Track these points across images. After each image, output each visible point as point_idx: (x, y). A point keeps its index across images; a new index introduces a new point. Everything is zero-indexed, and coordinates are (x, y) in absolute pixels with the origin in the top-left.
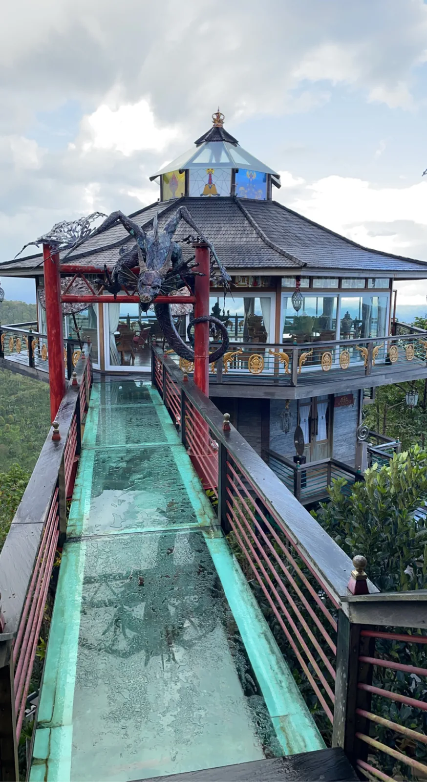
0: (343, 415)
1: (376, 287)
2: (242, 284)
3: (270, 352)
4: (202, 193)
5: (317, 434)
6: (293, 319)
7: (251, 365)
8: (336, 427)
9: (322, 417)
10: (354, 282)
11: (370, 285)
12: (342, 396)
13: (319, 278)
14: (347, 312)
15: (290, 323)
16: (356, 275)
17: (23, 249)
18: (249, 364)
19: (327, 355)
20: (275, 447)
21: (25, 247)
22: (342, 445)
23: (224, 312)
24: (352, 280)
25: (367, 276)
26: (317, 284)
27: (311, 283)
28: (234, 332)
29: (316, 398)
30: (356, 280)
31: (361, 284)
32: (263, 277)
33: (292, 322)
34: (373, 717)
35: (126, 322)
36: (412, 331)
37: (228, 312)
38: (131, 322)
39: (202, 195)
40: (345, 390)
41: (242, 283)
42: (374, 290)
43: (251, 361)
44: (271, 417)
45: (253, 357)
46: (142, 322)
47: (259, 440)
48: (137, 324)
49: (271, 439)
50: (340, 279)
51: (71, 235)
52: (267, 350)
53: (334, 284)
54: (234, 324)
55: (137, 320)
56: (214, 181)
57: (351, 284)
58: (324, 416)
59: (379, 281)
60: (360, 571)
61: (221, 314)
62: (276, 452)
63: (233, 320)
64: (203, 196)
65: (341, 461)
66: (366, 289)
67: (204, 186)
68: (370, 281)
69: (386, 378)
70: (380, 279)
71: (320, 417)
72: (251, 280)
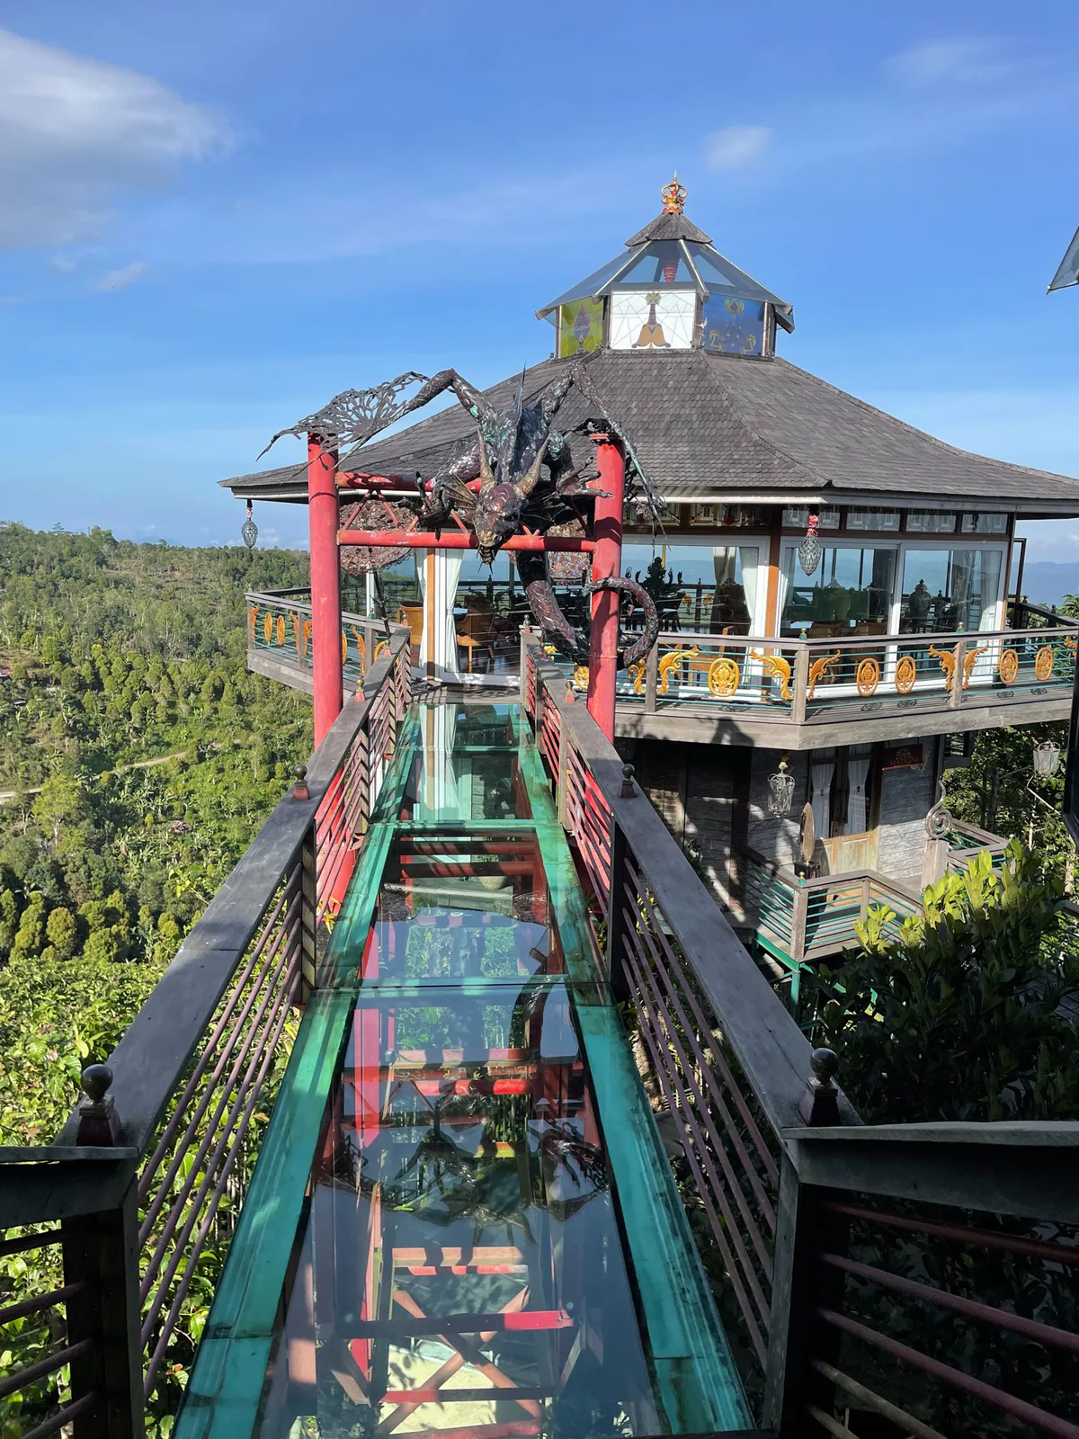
0: (901, 786)
1: (978, 531)
2: (704, 520)
3: (754, 655)
4: (635, 342)
5: (845, 820)
6: (811, 594)
7: (713, 678)
8: (885, 809)
9: (858, 788)
10: (932, 520)
11: (967, 527)
12: (899, 748)
13: (860, 509)
14: (922, 582)
15: (807, 602)
16: (935, 505)
17: (273, 442)
18: (710, 679)
19: (869, 665)
20: (759, 842)
21: (276, 438)
22: (896, 847)
23: (671, 576)
24: (927, 517)
25: (959, 507)
26: (856, 522)
27: (843, 521)
28: (694, 616)
29: (846, 748)
30: (936, 517)
31: (948, 525)
32: (744, 506)
33: (810, 599)
34: (835, 1374)
35: (485, 593)
36: (1053, 620)
37: (680, 575)
38: (495, 593)
39: (634, 346)
40: (903, 736)
41: (702, 518)
42: (974, 536)
43: (713, 671)
44: (752, 785)
45: (718, 664)
46: (516, 593)
47: (727, 828)
48: (507, 597)
49: (751, 827)
50: (903, 513)
51: (358, 415)
52: (749, 650)
53: (891, 523)
54: (694, 600)
55: (506, 588)
56: (659, 318)
57: (926, 524)
58: (863, 787)
59: (985, 519)
60: (824, 1079)
61: (666, 580)
62: (761, 852)
63: (691, 593)
64: (638, 348)
65: (893, 877)
66: (957, 534)
67: (640, 329)
68: (967, 519)
69: (991, 714)
70: (989, 516)
71: (853, 788)
72: (722, 513)
